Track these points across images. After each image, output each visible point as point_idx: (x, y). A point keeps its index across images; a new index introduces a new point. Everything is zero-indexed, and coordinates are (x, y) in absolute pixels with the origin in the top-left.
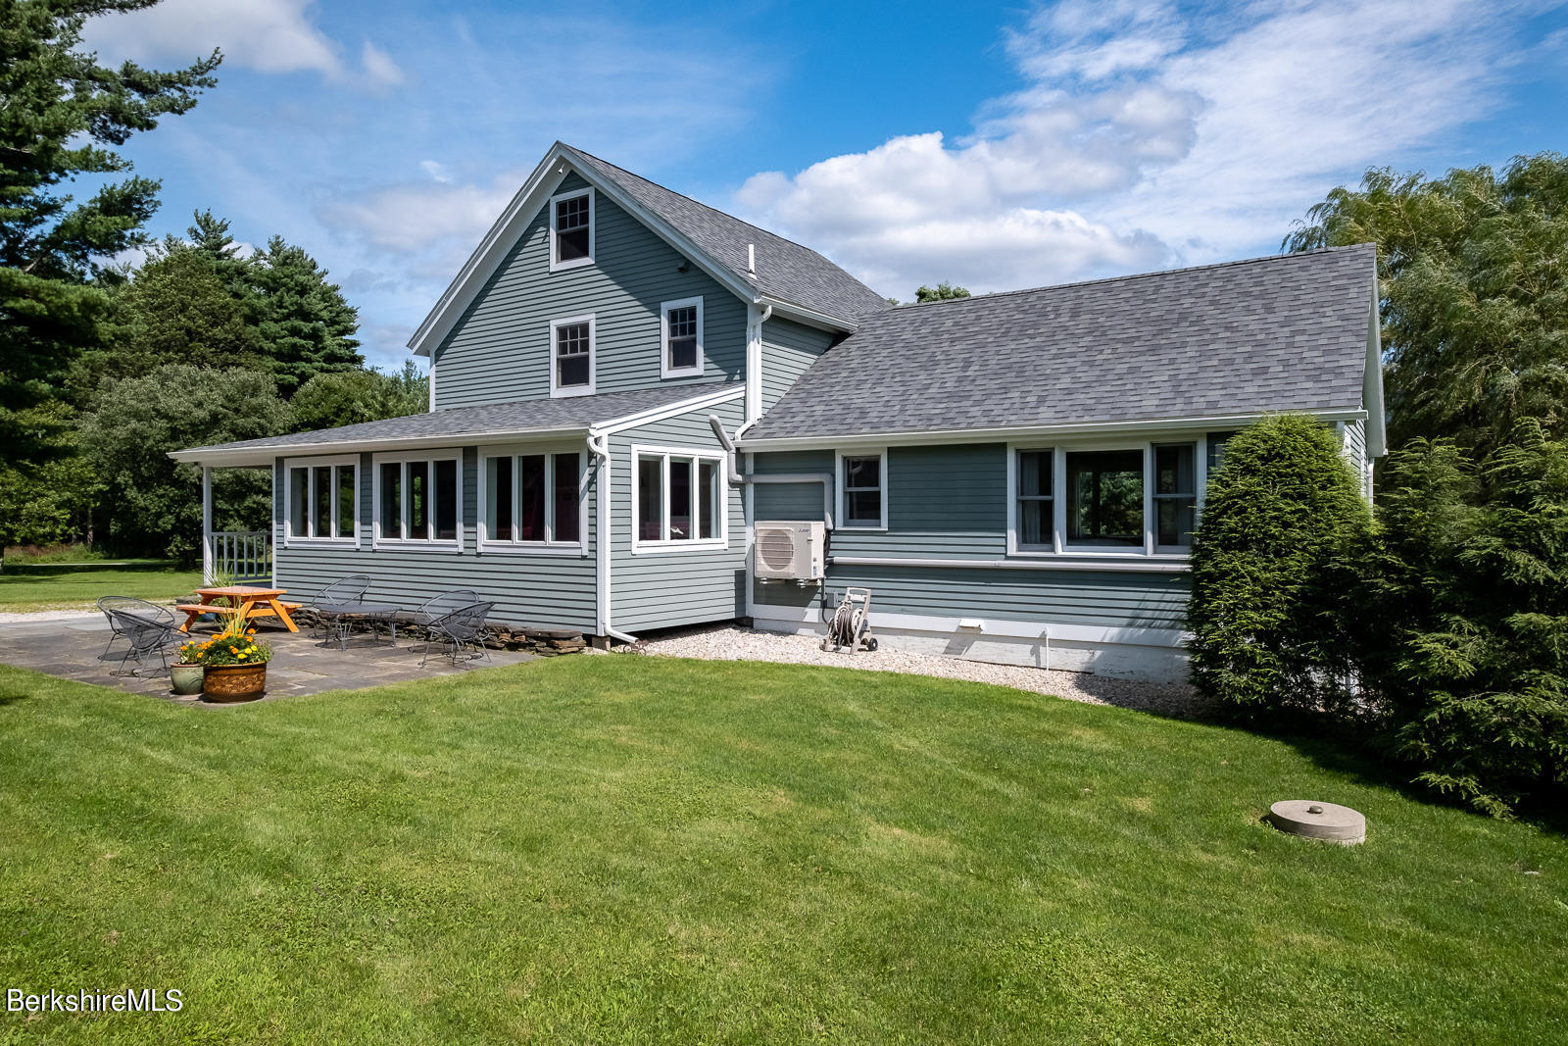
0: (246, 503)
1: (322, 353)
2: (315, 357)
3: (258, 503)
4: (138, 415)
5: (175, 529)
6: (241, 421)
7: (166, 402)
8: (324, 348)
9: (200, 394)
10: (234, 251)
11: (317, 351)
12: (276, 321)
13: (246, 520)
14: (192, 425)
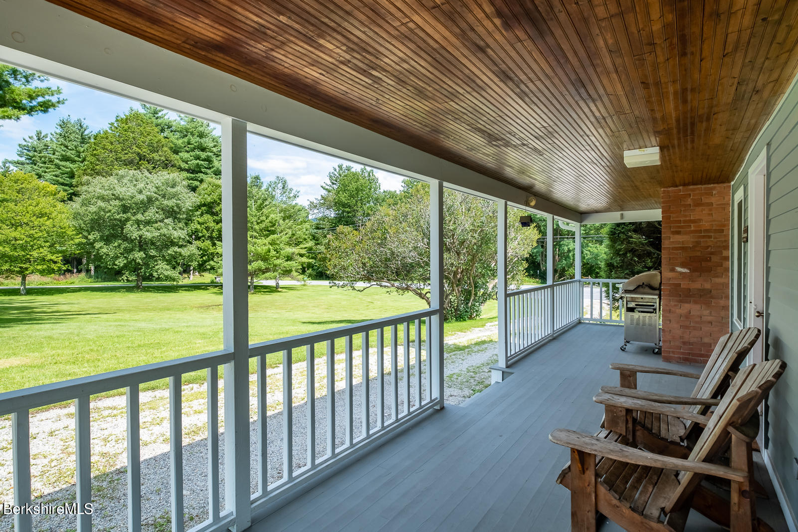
0: (169, 252)
1: (212, 170)
2: (209, 171)
3: (176, 252)
4: (103, 198)
5: (126, 266)
6: (165, 202)
7: (120, 190)
8: (213, 167)
9: (141, 186)
10: (165, 115)
11: (210, 168)
12: (188, 152)
13: (169, 262)
14: (136, 204)
